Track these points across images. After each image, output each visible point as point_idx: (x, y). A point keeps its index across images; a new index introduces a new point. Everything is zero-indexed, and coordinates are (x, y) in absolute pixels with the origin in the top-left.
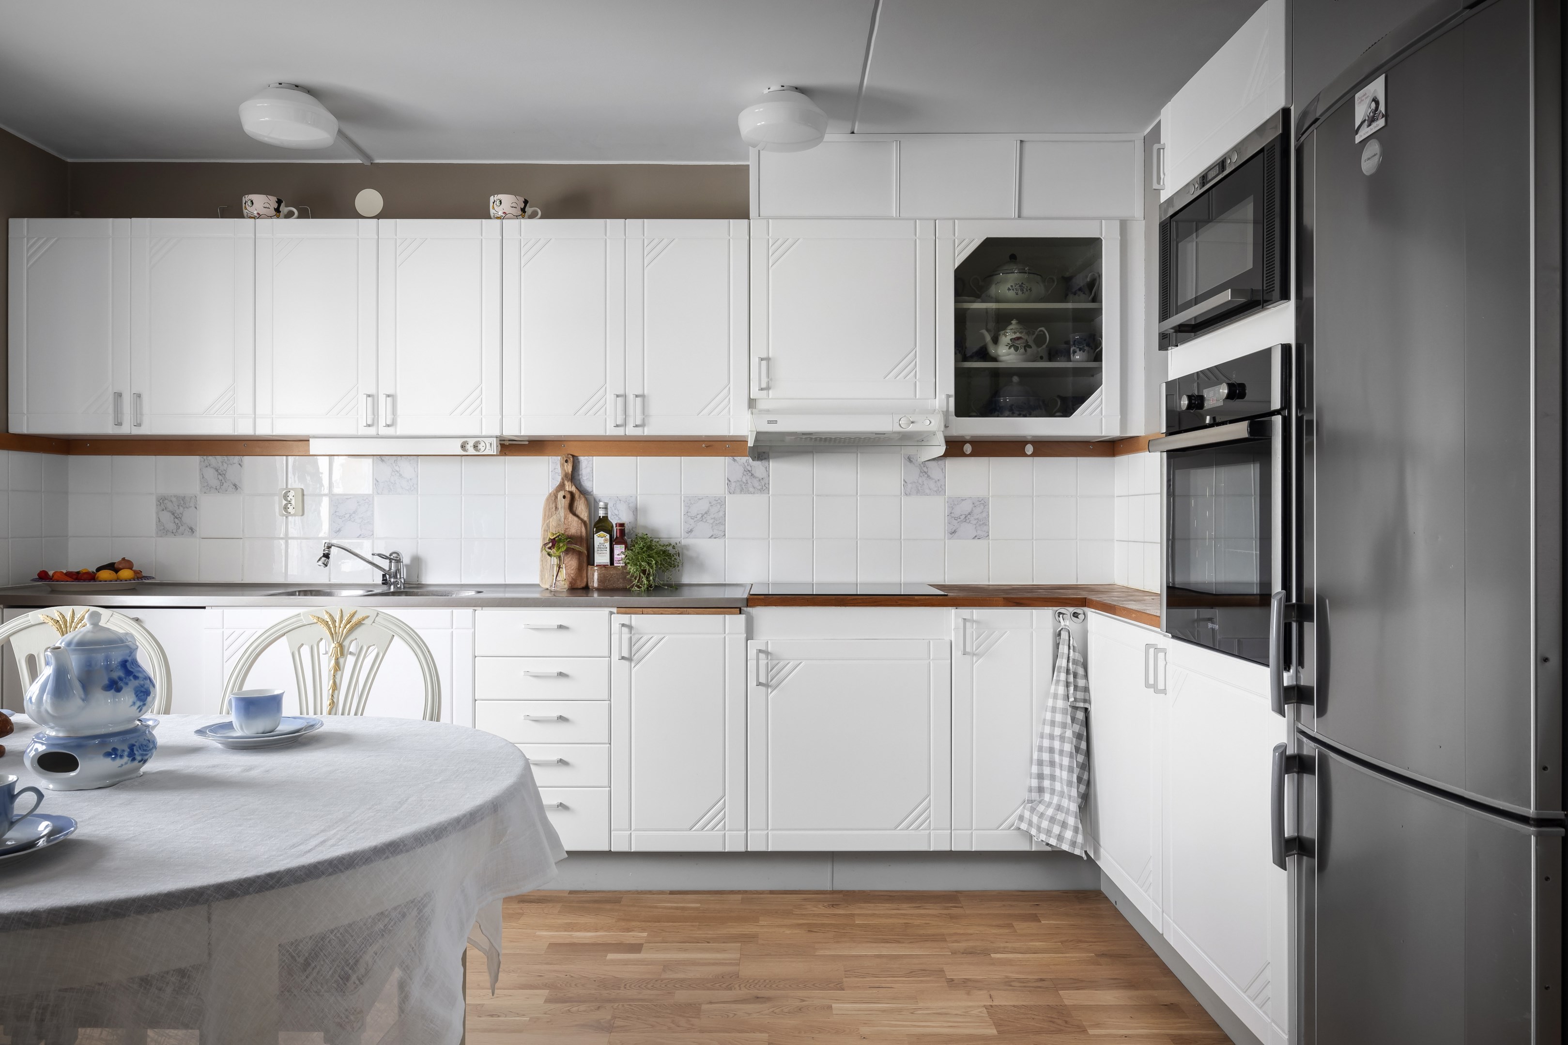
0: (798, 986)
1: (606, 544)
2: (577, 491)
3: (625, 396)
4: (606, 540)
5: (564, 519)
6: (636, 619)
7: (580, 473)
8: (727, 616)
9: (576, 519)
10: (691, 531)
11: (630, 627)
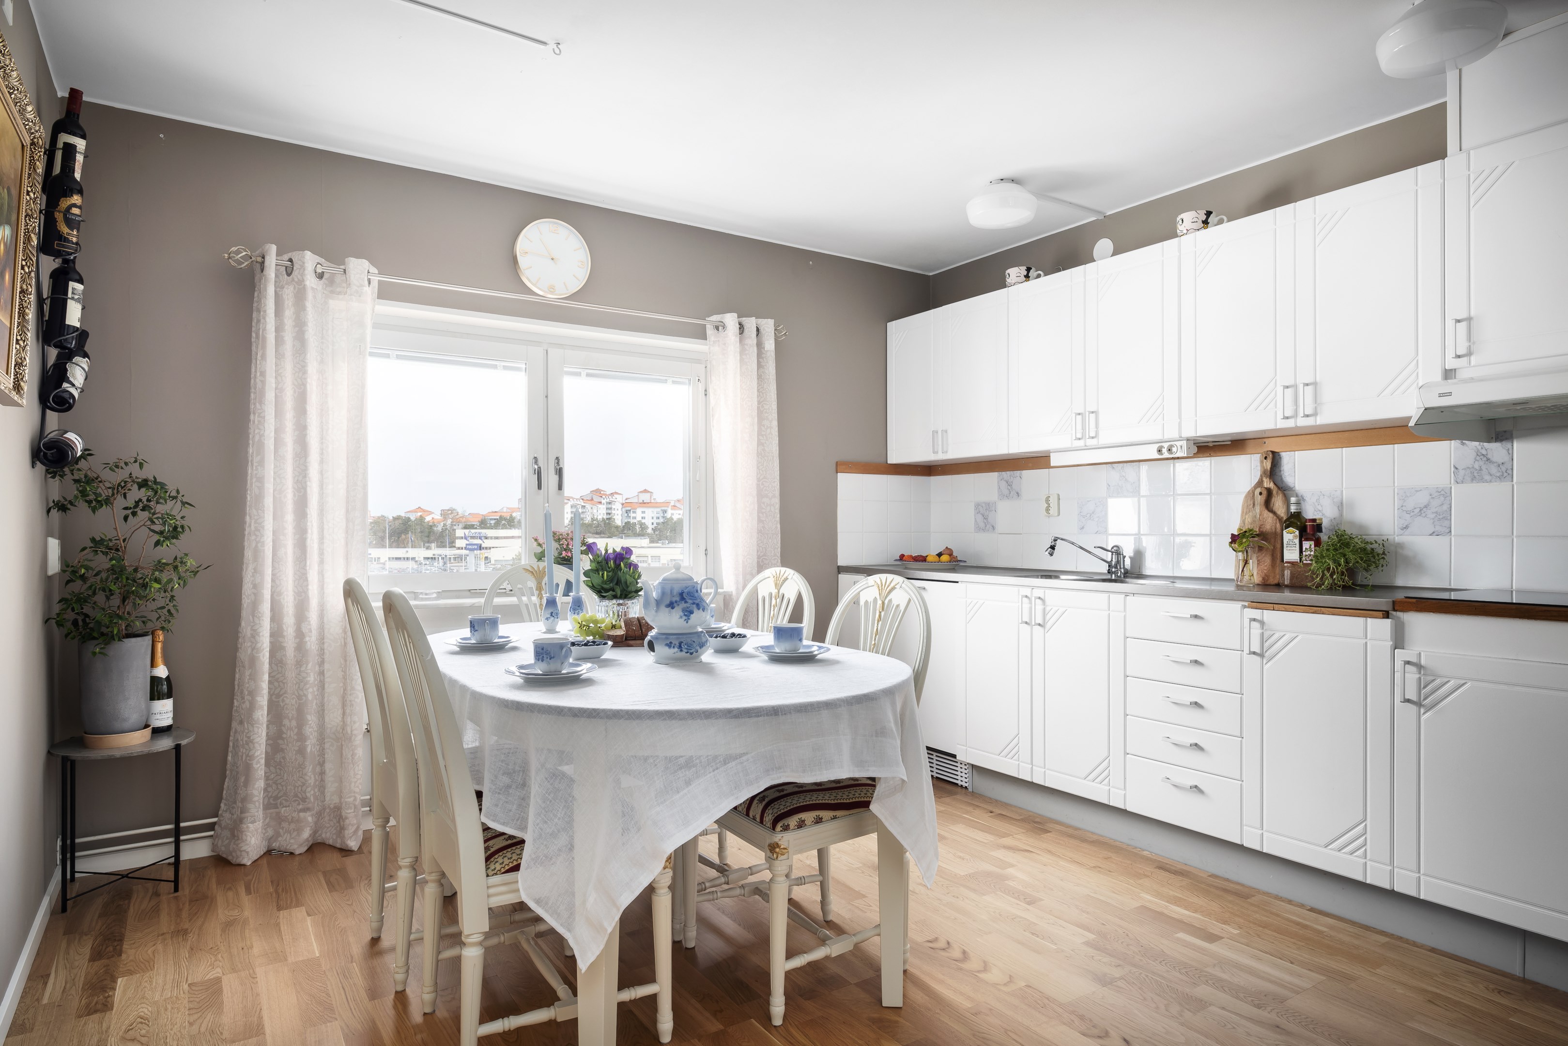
0: (1339, 1039)
1: (1295, 540)
2: (1275, 487)
3: (1295, 386)
4: (1296, 536)
5: (1260, 515)
6: (1269, 616)
7: (1282, 469)
8: (1369, 620)
9: (1271, 515)
10: (1406, 527)
11: (1262, 623)
